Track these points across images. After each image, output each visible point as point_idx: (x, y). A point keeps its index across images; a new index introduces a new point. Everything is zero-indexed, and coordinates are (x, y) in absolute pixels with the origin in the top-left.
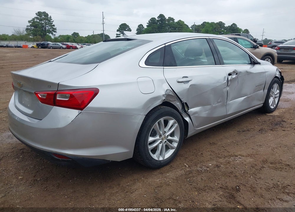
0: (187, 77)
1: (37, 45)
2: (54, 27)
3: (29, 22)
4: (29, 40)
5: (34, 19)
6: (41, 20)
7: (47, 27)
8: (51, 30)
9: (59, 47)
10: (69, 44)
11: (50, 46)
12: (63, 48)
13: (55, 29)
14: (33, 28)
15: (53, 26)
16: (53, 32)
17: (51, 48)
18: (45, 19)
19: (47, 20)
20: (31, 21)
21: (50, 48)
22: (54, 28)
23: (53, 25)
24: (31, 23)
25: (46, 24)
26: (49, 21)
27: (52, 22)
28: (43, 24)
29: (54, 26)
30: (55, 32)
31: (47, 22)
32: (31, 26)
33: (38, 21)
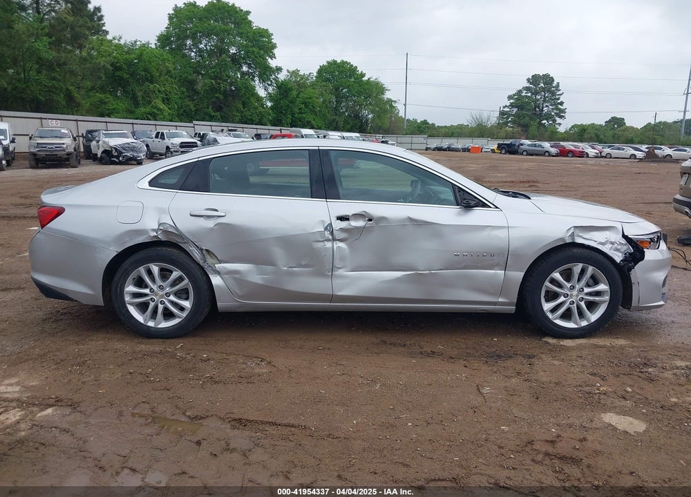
0: (216, 210)
1: (499, 146)
2: (560, 106)
3: (510, 98)
4: (495, 137)
5: (520, 92)
6: (536, 93)
7: (547, 106)
8: (553, 114)
9: (542, 153)
10: (569, 145)
11: (522, 149)
12: (550, 155)
13: (563, 111)
14: (515, 110)
15: (559, 104)
16: (557, 119)
17: (525, 153)
18: (543, 90)
19: (549, 91)
20: (514, 95)
21: (522, 154)
22: (559, 109)
23: (559, 101)
24: (512, 101)
25: (544, 101)
26: (553, 94)
27: (558, 95)
28: (538, 100)
29: (562, 103)
30: (561, 117)
31: (547, 97)
32: (512, 105)
33: (529, 94)
